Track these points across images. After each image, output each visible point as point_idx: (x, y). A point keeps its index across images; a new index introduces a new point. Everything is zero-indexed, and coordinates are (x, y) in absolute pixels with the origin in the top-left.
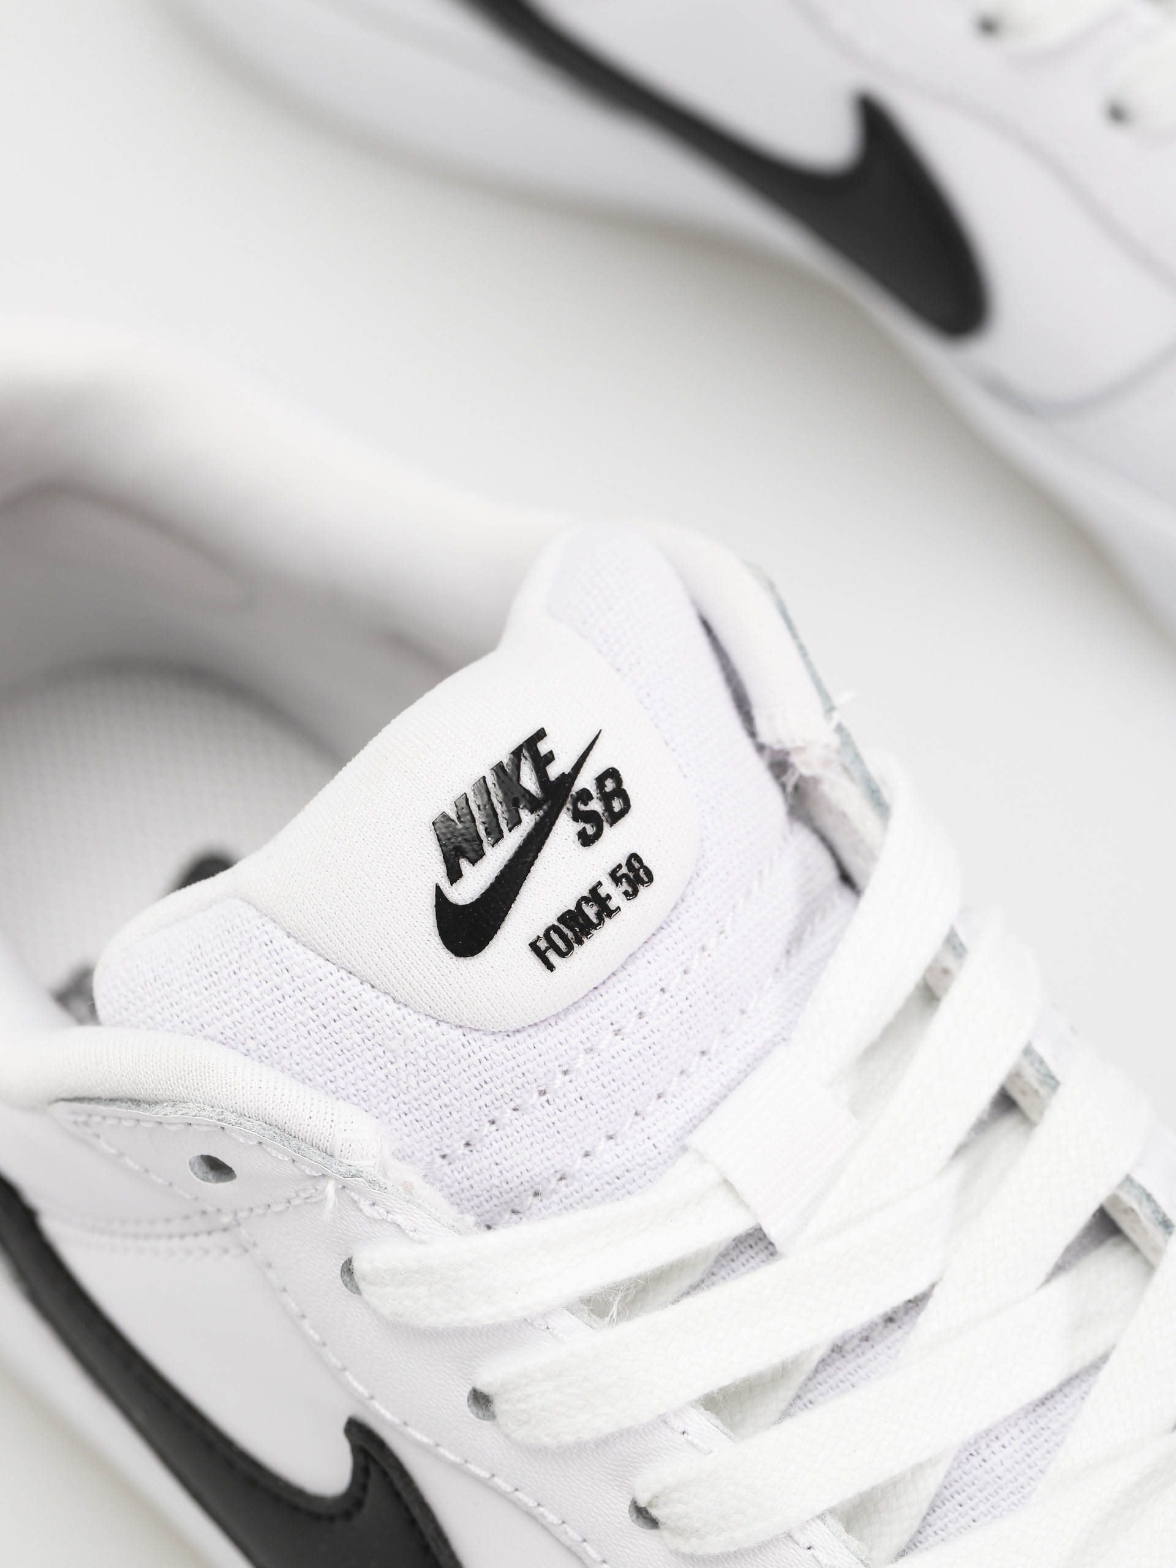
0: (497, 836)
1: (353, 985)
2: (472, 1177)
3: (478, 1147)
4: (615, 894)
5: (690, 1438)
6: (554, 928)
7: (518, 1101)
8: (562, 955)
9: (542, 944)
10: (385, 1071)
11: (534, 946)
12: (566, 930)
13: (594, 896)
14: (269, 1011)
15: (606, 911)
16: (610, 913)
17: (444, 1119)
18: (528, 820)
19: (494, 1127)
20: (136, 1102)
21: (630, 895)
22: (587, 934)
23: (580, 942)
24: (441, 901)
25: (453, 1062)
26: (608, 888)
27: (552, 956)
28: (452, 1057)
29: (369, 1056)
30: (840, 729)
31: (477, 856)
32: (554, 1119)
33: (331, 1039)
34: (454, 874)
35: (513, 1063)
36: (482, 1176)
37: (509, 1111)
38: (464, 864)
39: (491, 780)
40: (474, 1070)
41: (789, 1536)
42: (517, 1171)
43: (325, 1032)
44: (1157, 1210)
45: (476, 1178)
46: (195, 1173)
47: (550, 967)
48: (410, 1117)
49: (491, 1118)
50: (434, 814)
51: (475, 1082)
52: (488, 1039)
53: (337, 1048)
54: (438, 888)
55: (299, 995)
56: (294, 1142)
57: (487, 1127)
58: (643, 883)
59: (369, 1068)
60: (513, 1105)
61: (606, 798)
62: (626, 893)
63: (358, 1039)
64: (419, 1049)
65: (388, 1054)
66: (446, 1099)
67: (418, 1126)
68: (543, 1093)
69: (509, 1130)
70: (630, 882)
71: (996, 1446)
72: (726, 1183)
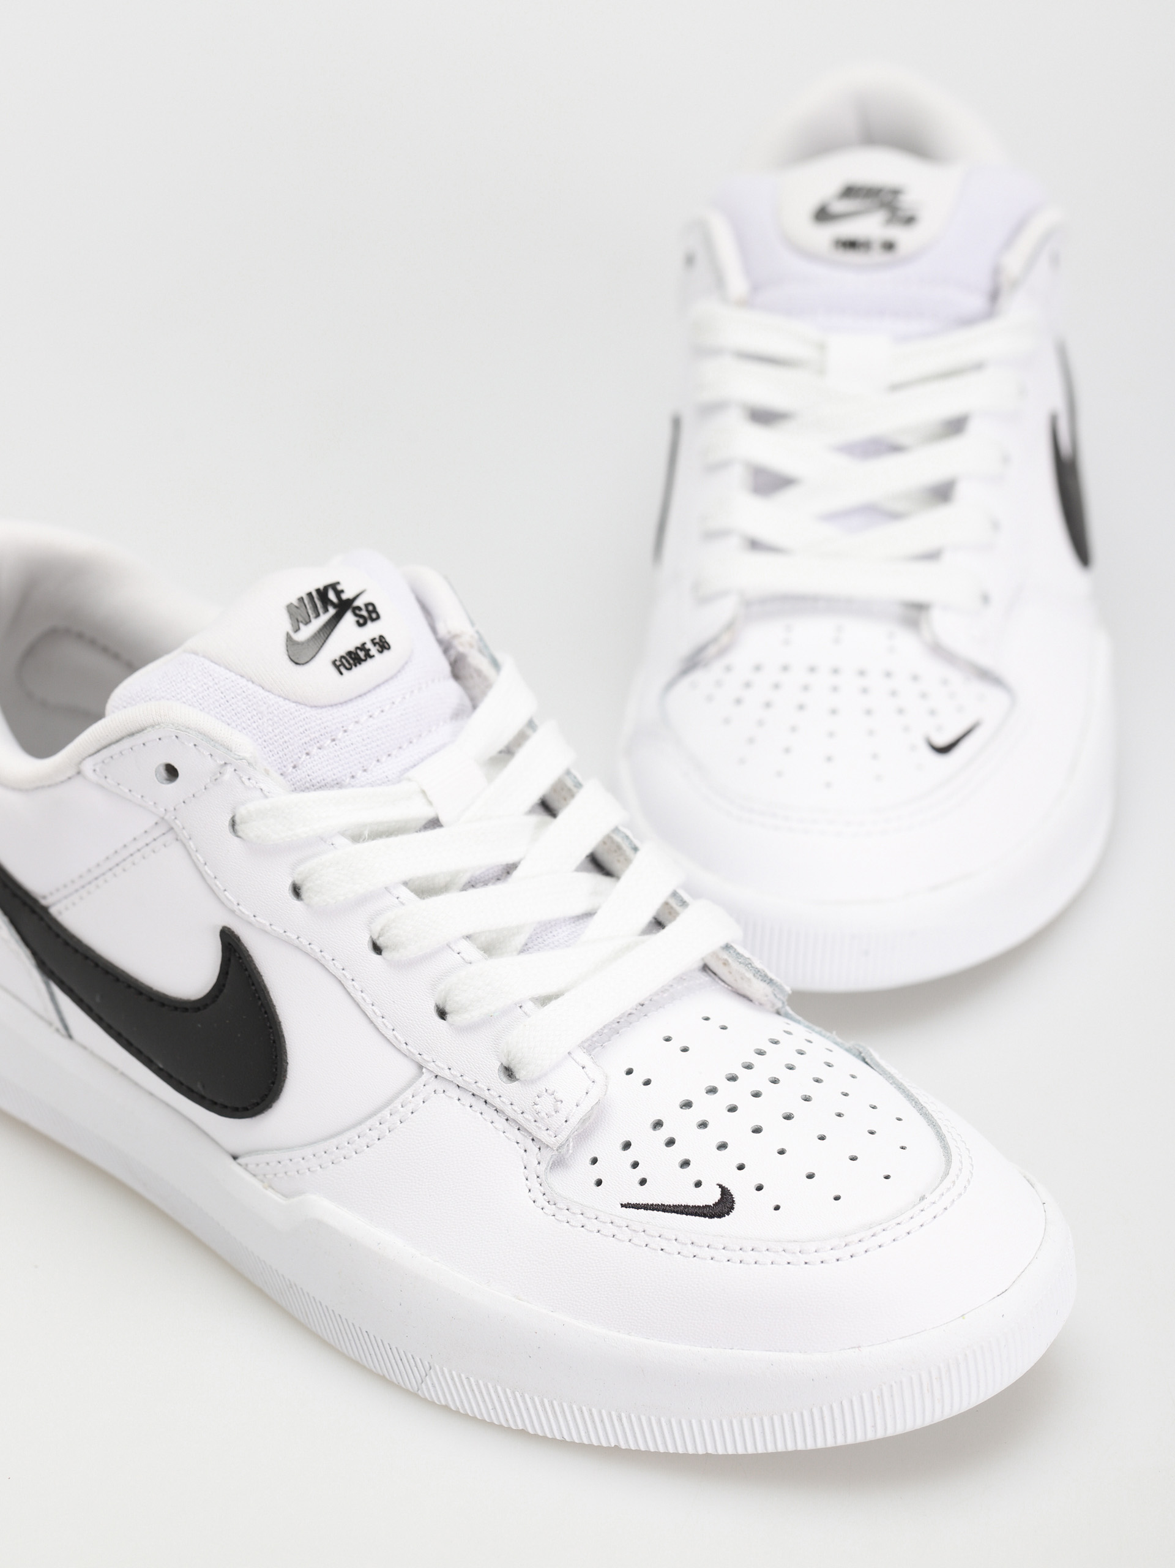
0: (318, 615)
1: (243, 682)
2: (296, 783)
3: (300, 767)
4: (374, 651)
5: (401, 900)
6: (342, 657)
7: (321, 743)
8: (348, 669)
9: (338, 663)
10: (257, 723)
11: (334, 662)
12: (349, 659)
13: (362, 647)
14: (200, 696)
15: (368, 655)
16: (371, 657)
17: (285, 750)
18: (332, 611)
19: (308, 757)
20: (132, 734)
21: (381, 652)
22: (360, 664)
23: (356, 666)
24: (289, 638)
25: (291, 719)
26: (369, 645)
27: (342, 669)
28: (291, 716)
29: (249, 715)
30: (478, 632)
31: (307, 622)
32: (339, 753)
33: (231, 708)
34: (297, 630)
35: (320, 721)
36: (301, 783)
37: (316, 748)
38: (301, 625)
39: (314, 594)
40: (301, 724)
41: (448, 946)
42: (318, 779)
43: (228, 704)
44: (631, 842)
45: (298, 784)
46: (157, 779)
47: (341, 673)
48: (268, 749)
49: (307, 751)
50: (288, 602)
51: (301, 730)
52: (308, 709)
53: (233, 712)
54: (288, 634)
55: (216, 687)
56: (212, 743)
57: (304, 757)
58: (386, 648)
59: (249, 722)
60: (318, 745)
61: (369, 612)
62: (378, 651)
63: (244, 707)
64: (275, 711)
65: (259, 715)
66: (286, 738)
67: (271, 754)
68: (333, 740)
69: (316, 758)
70: (380, 646)
71: (550, 935)
72: (424, 792)
